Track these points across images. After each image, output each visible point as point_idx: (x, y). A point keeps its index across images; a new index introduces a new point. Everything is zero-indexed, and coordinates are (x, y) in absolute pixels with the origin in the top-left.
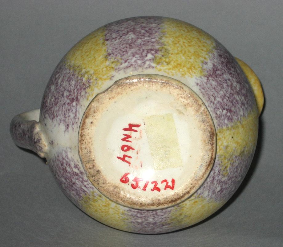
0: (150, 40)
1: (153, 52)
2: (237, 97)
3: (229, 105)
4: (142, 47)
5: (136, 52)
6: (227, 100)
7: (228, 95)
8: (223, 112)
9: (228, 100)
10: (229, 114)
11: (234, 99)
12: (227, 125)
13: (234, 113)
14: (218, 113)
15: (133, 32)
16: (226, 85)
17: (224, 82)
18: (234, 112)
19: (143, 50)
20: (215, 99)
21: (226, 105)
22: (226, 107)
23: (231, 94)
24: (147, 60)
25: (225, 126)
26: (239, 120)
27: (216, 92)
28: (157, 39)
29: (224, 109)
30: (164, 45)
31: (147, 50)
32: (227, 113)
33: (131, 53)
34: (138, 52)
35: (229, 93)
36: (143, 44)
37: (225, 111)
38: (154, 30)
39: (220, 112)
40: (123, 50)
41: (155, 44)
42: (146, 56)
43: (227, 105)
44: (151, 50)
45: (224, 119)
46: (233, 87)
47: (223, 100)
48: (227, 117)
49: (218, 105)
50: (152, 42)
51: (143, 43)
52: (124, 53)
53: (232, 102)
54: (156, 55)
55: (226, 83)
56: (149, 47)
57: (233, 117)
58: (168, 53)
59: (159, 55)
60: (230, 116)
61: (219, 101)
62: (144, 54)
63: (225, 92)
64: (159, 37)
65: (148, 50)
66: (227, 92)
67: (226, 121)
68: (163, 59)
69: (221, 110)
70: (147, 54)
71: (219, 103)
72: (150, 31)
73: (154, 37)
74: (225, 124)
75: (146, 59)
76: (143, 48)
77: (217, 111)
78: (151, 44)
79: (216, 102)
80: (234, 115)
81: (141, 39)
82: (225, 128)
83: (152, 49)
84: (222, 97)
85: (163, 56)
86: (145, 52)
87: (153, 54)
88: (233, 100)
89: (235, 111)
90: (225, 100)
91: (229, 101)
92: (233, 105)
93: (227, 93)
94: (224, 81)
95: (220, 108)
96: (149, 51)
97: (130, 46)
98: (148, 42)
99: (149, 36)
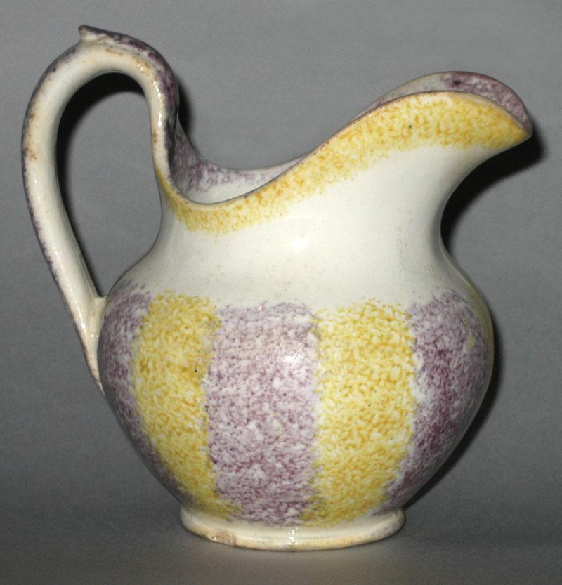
0: (291, 487)
1: (298, 506)
4: (278, 498)
5: (267, 505)
15: (261, 465)
19: (281, 503)
24: (288, 517)
28: (305, 483)
30: (317, 493)
31: (287, 503)
33: (260, 504)
34: (271, 504)
36: (281, 494)
38: (300, 463)
40: (246, 496)
41: (302, 494)
42: (286, 511)
44: (295, 503)
50: (296, 490)
51: (279, 491)
52: (248, 501)
54: (304, 510)
56: (291, 499)
58: (324, 504)
59: (309, 509)
62: (283, 508)
64: (308, 478)
65: (290, 503)
68: (316, 513)
70: (287, 509)
72: (292, 465)
73: (299, 479)
75: (286, 515)
76: (281, 500)
78: (294, 493)
81: (276, 482)
83: (297, 501)
85: (315, 509)
86: (285, 506)
87: (298, 509)
96: (291, 505)
97: (257, 492)
98: (289, 490)
99: (290, 478)
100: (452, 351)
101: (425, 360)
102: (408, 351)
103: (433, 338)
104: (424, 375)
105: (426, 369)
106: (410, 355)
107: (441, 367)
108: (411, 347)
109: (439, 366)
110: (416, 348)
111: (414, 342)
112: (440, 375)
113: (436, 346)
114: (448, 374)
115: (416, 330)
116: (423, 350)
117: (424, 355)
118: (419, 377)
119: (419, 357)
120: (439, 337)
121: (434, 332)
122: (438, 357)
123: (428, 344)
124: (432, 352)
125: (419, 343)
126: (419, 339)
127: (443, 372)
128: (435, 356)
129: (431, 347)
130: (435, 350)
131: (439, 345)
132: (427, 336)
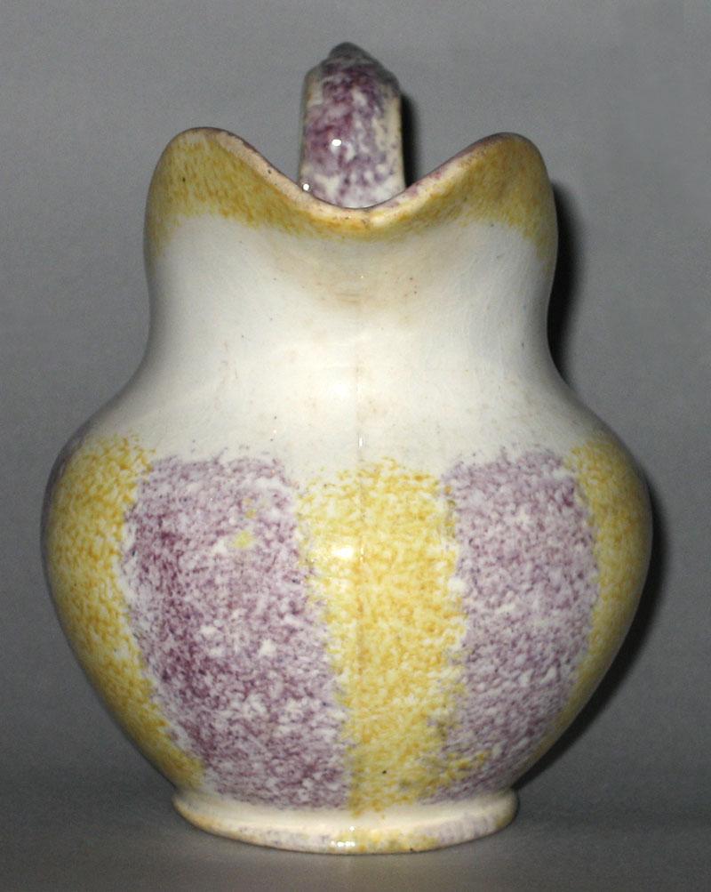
2: (281, 728)
3: (295, 767)
6: (281, 764)
7: (270, 755)
8: (306, 788)
9: (282, 762)
10: (318, 776)
11: (284, 744)
12: (344, 786)
13: (320, 761)
14: (305, 798)
16: (243, 743)
17: (231, 742)
18: (319, 758)
20: (268, 790)
21: (291, 774)
22: (298, 775)
23: (267, 745)
25: (344, 792)
26: (343, 751)
27: (252, 777)
29: (300, 782)
32: (313, 779)
35: (264, 749)
37: (307, 783)
39: (304, 794)
43: (293, 772)
45: (327, 791)
46: (253, 725)
47: (275, 774)
48: (325, 782)
49: (286, 791)
53: (291, 754)
55: (237, 738)
57: (329, 765)
60: (324, 775)
61: (277, 785)
63: (258, 757)
66: (259, 753)
67: (334, 787)
69: (300, 791)
71: (281, 786)
74: (339, 791)
77: (299, 799)
79: (276, 792)
80: (326, 763)
82: (348, 794)
84: (269, 771)
88: (285, 748)
89: (315, 756)
90: (279, 770)
91: (284, 759)
92: (297, 754)
93: (263, 754)
94: (228, 739)
95: (293, 791)
100: (188, 541)
101: (137, 539)
102: (118, 518)
103: (161, 512)
104: (133, 561)
105: (136, 553)
106: (119, 525)
107: (162, 558)
108: (124, 513)
109: (159, 556)
110: (130, 517)
111: (131, 507)
112: (160, 570)
113: (160, 524)
114: (175, 575)
115: (144, 491)
116: (138, 522)
117: (137, 530)
118: (126, 562)
119: (130, 531)
120: (172, 512)
121: (168, 502)
122: (158, 542)
123: (150, 517)
124: (151, 531)
125: (137, 511)
126: (140, 505)
127: (165, 567)
128: (155, 538)
129: (153, 523)
130: (157, 528)
131: (166, 523)
132: (153, 506)
